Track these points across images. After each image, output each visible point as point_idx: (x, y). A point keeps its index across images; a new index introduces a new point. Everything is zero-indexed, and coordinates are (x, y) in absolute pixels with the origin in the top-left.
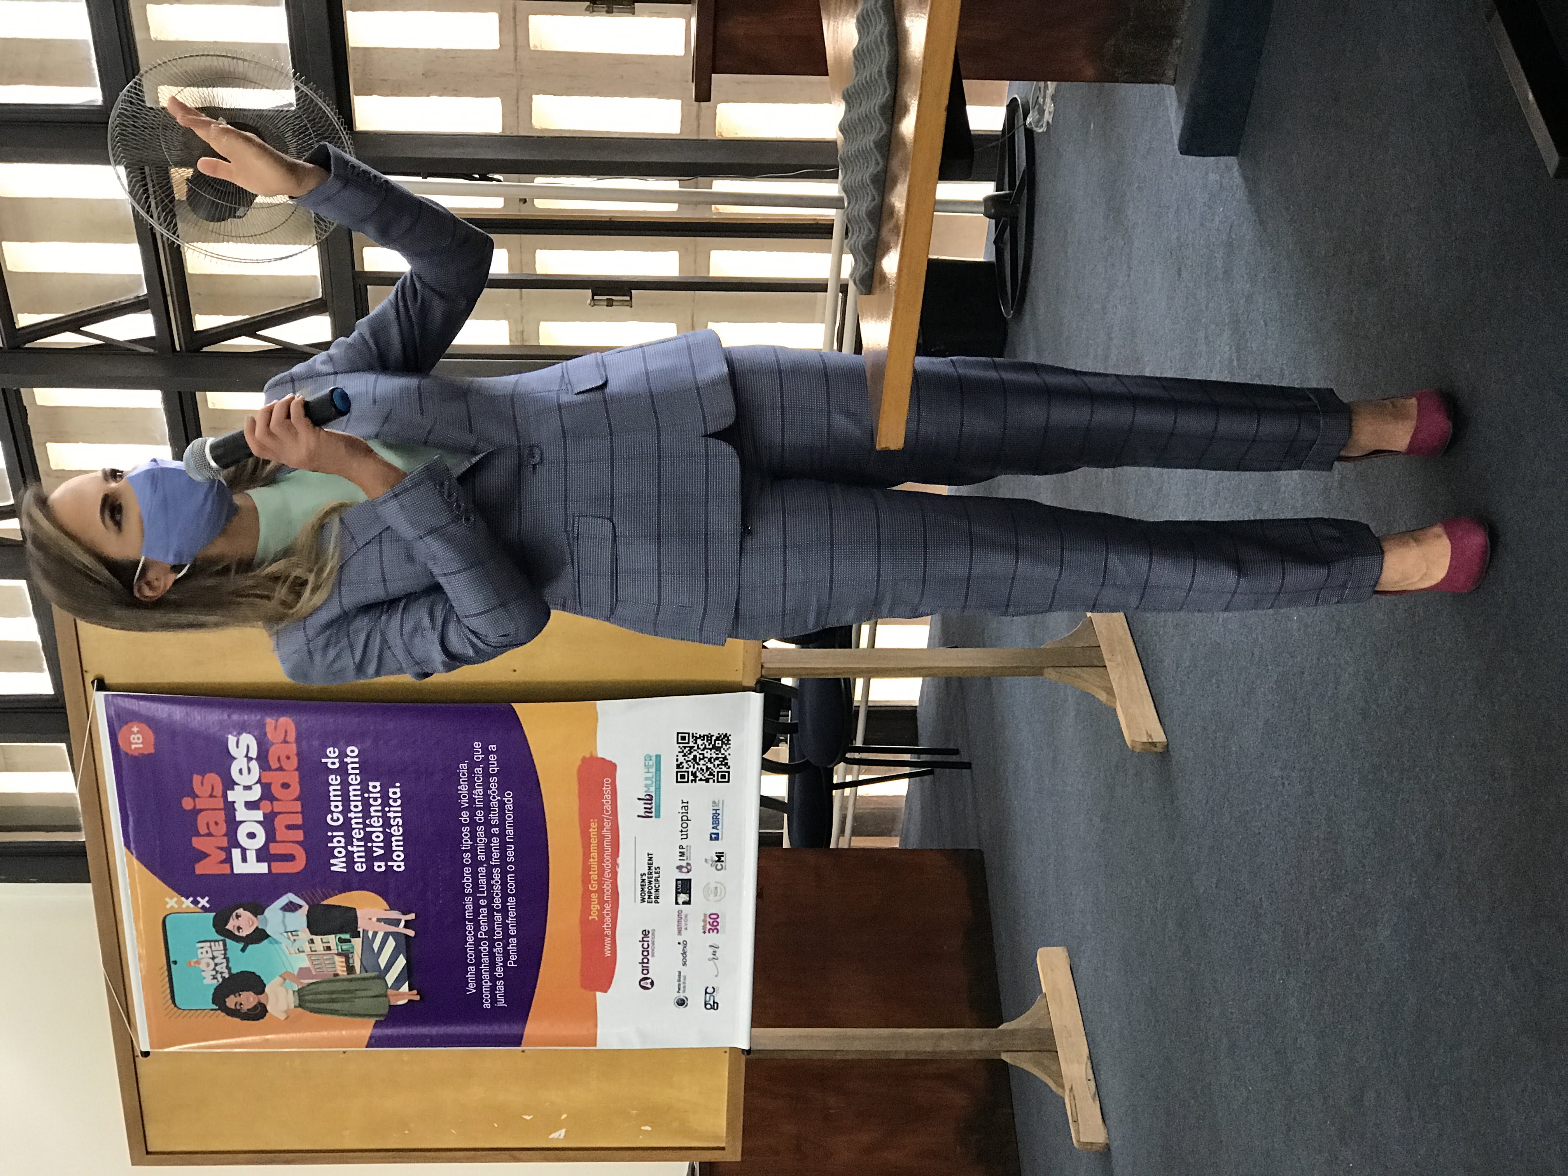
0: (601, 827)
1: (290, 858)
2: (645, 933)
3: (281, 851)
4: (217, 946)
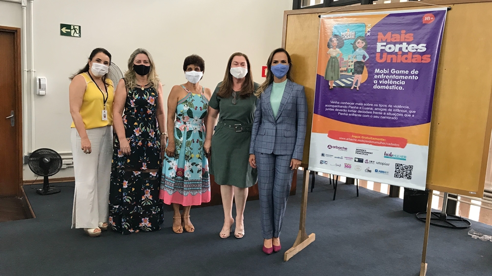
0: (383, 142)
1: (381, 57)
2: (346, 149)
3: (383, 56)
4: (353, 37)
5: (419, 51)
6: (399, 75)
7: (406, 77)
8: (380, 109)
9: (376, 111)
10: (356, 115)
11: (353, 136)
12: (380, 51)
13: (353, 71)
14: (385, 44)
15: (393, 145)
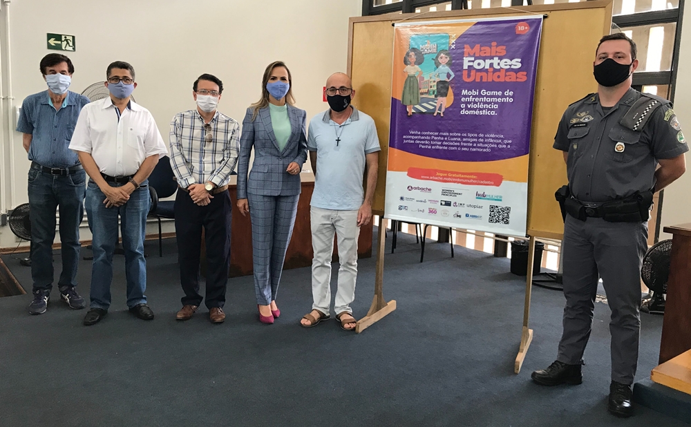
0: (474, 179)
1: (469, 76)
2: (430, 190)
3: (472, 74)
4: (435, 51)
5: (513, 67)
6: (491, 97)
7: (499, 100)
8: (469, 140)
9: (464, 142)
10: (441, 148)
11: (438, 174)
12: (467, 68)
13: (435, 93)
14: (473, 59)
15: (486, 183)
